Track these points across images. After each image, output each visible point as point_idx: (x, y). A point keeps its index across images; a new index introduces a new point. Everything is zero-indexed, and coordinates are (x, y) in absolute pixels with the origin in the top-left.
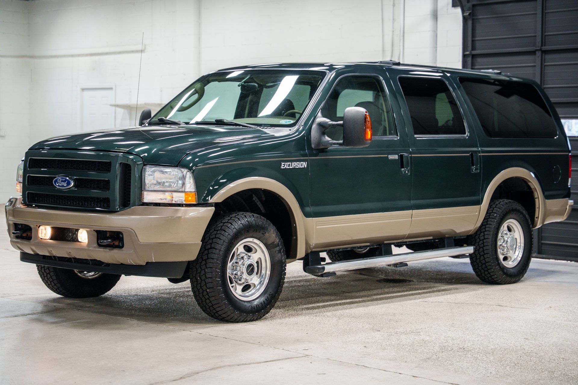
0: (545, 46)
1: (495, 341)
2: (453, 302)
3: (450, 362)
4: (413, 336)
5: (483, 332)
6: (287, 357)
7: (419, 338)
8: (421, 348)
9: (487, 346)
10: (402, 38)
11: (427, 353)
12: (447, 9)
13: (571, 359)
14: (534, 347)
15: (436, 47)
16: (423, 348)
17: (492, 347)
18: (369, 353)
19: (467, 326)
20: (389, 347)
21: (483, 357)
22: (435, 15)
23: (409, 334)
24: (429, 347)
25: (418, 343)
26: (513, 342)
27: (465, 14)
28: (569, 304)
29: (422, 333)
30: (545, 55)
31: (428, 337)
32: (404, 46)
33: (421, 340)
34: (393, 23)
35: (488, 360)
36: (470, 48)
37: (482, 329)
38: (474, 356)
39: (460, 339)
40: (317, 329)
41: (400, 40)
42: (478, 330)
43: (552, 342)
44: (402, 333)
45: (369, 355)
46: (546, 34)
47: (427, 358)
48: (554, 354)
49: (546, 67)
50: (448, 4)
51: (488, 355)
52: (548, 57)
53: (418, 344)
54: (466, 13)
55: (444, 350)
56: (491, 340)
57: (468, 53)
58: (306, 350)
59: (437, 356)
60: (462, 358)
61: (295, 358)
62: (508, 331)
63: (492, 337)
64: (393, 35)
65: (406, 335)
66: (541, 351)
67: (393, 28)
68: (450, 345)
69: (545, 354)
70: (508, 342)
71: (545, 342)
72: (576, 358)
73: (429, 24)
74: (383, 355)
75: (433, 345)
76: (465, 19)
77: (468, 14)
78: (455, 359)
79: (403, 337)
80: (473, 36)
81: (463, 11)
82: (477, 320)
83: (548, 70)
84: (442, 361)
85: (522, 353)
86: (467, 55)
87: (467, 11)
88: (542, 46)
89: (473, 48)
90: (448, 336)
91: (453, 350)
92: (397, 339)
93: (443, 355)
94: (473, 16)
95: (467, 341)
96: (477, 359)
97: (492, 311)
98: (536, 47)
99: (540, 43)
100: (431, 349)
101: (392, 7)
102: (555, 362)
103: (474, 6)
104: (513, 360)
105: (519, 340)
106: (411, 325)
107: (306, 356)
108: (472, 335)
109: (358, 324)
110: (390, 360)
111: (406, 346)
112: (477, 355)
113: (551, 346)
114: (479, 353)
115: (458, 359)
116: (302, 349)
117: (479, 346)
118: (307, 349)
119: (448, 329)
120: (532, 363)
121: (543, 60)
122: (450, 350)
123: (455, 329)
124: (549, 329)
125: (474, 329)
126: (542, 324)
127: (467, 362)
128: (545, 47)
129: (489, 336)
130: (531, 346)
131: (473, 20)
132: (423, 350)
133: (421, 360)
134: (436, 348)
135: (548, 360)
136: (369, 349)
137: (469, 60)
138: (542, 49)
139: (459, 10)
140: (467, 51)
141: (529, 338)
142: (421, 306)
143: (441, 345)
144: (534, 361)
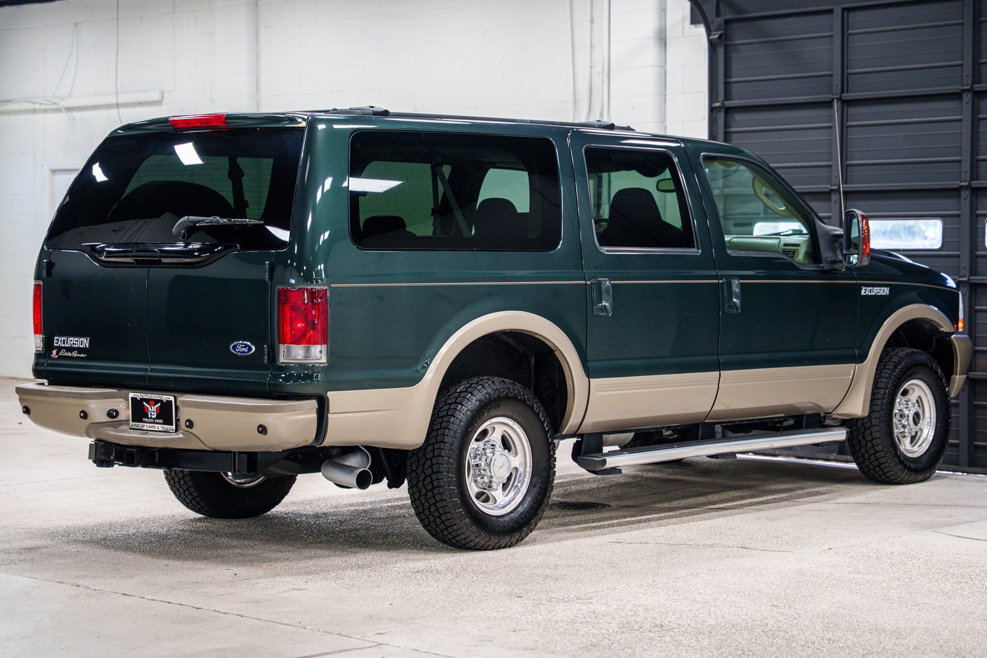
0: (848, 92)
1: (719, 612)
2: (666, 542)
3: (630, 651)
4: (578, 606)
5: (703, 596)
6: (342, 648)
7: (587, 610)
8: (587, 627)
9: (704, 621)
10: (606, 79)
11: (594, 636)
12: (683, 29)
13: (842, 641)
14: (785, 621)
15: (665, 95)
16: (590, 627)
17: (713, 622)
18: (492, 637)
19: (678, 585)
20: (530, 626)
21: (691, 641)
22: (662, 39)
23: (571, 602)
24: (600, 625)
25: (584, 618)
26: (750, 613)
27: (712, 37)
28: (863, 542)
29: (594, 600)
30: (848, 106)
31: (604, 606)
32: (609, 93)
33: (591, 612)
34: (591, 53)
35: (698, 647)
36: (721, 97)
37: (702, 591)
38: (676, 638)
39: (659, 609)
40: (411, 595)
41: (603, 82)
42: (695, 591)
43: (817, 611)
44: (559, 601)
45: (491, 641)
46: (849, 71)
47: (591, 645)
48: (816, 633)
49: (849, 129)
50: (683, 20)
51: (700, 637)
52: (852, 111)
53: (583, 620)
54: (715, 35)
55: (625, 630)
56: (713, 609)
57: (718, 104)
58: (381, 634)
59: (611, 641)
60: (654, 643)
61: (356, 649)
62: (747, 593)
63: (716, 604)
64: (591, 72)
65: (566, 604)
66: (795, 628)
67: (591, 62)
68: (639, 620)
69: (801, 632)
70: (742, 613)
71: (806, 611)
72: (852, 639)
73: (651, 54)
74: (514, 641)
75: (610, 620)
76: (712, 45)
77: (717, 36)
78: (641, 644)
79: (560, 607)
80: (727, 74)
81: (709, 32)
82: (697, 574)
83: (853, 135)
84: (617, 648)
85: (760, 632)
86: (716, 108)
87: (716, 31)
88: (842, 92)
89: (727, 97)
90: (639, 603)
91: (641, 630)
92: (548, 612)
93: (621, 639)
94: (726, 40)
95: (671, 613)
96: (680, 643)
97: (728, 557)
98: (833, 95)
99: (840, 87)
100: (604, 627)
101: (588, 24)
102: (813, 646)
103: (727, 22)
104: (742, 645)
105: (763, 608)
106: (580, 585)
107: (376, 646)
108: (682, 601)
109: (488, 585)
110: (525, 649)
111: (561, 624)
112: (681, 637)
113: (814, 618)
114: (686, 634)
115: (645, 644)
116: (374, 633)
117: (689, 621)
118: (382, 632)
119: (643, 592)
120: (774, 649)
121: (845, 117)
122: (636, 630)
123: (655, 590)
124: (819, 589)
125: (688, 590)
126: (808, 578)
127: (660, 651)
128: (849, 94)
129: (712, 602)
130: (781, 618)
131: (726, 46)
132: (589, 630)
133: (580, 648)
134: (614, 625)
135: (803, 643)
136: (494, 631)
137: (720, 118)
138: (843, 98)
139: (701, 30)
140: (717, 102)
141: (780, 605)
142: (607, 551)
143: (624, 620)
144: (778, 646)
